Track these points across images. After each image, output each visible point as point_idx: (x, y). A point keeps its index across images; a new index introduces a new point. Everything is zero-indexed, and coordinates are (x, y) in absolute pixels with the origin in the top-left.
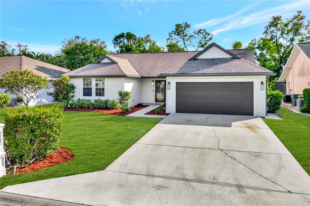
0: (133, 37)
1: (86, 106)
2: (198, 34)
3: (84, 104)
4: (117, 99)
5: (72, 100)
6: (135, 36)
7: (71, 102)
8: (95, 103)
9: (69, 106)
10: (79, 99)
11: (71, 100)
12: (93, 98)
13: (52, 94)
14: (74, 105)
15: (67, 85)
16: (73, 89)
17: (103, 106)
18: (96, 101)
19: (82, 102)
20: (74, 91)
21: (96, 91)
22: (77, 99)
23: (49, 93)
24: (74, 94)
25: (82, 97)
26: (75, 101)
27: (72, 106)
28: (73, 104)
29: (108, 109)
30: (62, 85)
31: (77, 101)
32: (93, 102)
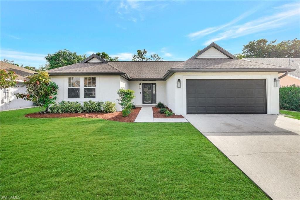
0: (107, 56)
1: (74, 110)
2: (153, 57)
3: (69, 108)
4: (118, 99)
5: (54, 103)
6: (108, 56)
7: (51, 106)
8: (84, 105)
9: (49, 110)
10: (63, 102)
11: (51, 103)
12: (82, 100)
13: (24, 96)
14: (56, 109)
15: (47, 84)
16: (54, 90)
17: (96, 109)
18: (86, 103)
19: (67, 105)
20: (56, 91)
21: (85, 92)
22: (60, 102)
23: (19, 95)
24: (56, 96)
25: (66, 99)
26: (58, 104)
27: (53, 111)
28: (54, 108)
29: (102, 112)
30: (38, 83)
31: (60, 104)
32: (82, 104)
